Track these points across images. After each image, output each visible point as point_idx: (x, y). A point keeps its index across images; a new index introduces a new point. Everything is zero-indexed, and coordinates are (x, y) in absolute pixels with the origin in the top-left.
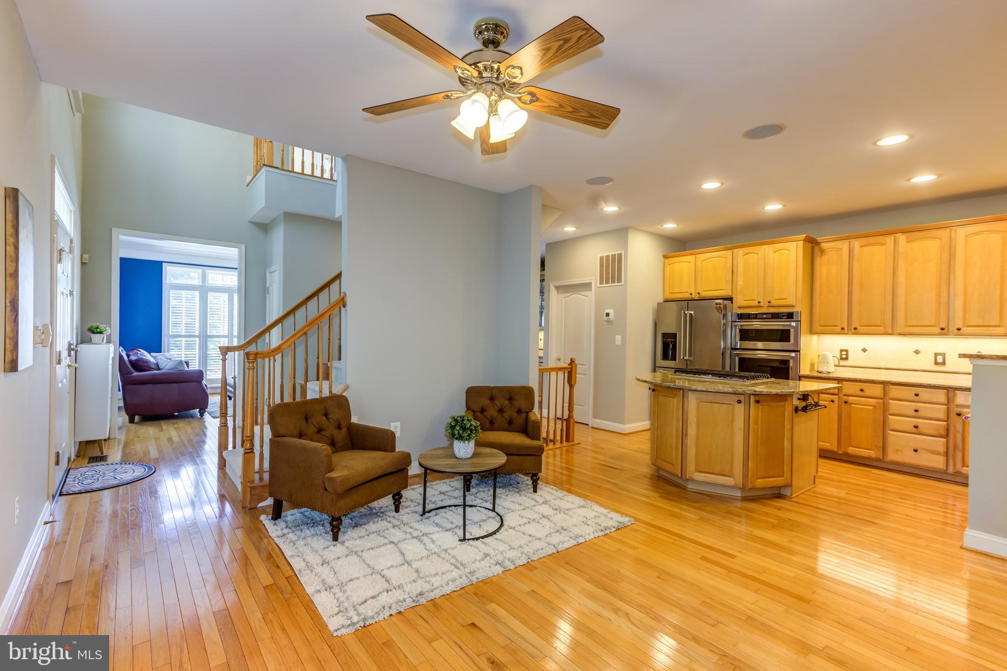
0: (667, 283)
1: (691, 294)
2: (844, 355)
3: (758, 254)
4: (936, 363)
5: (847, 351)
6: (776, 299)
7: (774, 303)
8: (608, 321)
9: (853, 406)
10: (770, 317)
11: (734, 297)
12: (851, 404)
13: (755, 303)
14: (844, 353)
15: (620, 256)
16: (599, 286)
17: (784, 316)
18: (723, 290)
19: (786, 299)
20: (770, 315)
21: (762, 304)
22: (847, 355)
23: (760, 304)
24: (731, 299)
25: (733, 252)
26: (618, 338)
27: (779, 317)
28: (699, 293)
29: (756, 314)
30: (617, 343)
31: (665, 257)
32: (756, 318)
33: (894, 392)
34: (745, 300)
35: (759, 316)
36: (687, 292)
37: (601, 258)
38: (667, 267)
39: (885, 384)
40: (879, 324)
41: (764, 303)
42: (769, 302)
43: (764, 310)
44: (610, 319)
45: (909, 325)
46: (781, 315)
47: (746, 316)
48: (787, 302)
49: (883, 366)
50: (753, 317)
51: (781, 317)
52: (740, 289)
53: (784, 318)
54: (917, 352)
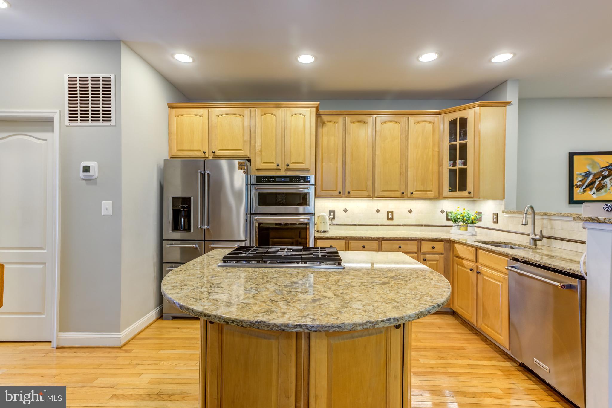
0: (174, 137)
1: (204, 153)
3: (275, 116)
4: (389, 219)
5: (334, 212)
6: (293, 163)
7: (292, 166)
8: (88, 180)
10: (289, 181)
11: (252, 158)
13: (274, 166)
14: (332, 214)
15: (107, 82)
16: (67, 123)
17: (301, 179)
18: (241, 150)
19: (302, 163)
20: (289, 178)
21: (280, 167)
22: (334, 215)
23: (279, 167)
24: (249, 160)
25: (250, 110)
26: (107, 206)
27: (296, 180)
28: (214, 152)
29: (275, 177)
30: (104, 212)
31: (171, 106)
32: (275, 181)
33: (386, 246)
34: (264, 163)
35: (277, 180)
36: (200, 150)
37: (72, 82)
38: (174, 119)
39: (379, 240)
40: (364, 189)
41: (283, 167)
42: (288, 165)
43: (283, 173)
44: (92, 176)
45: (383, 190)
46: (298, 179)
47: (265, 179)
48: (304, 166)
49: (358, 223)
50: (273, 180)
51: (298, 181)
52: (258, 151)
53: (301, 182)
54: (378, 211)
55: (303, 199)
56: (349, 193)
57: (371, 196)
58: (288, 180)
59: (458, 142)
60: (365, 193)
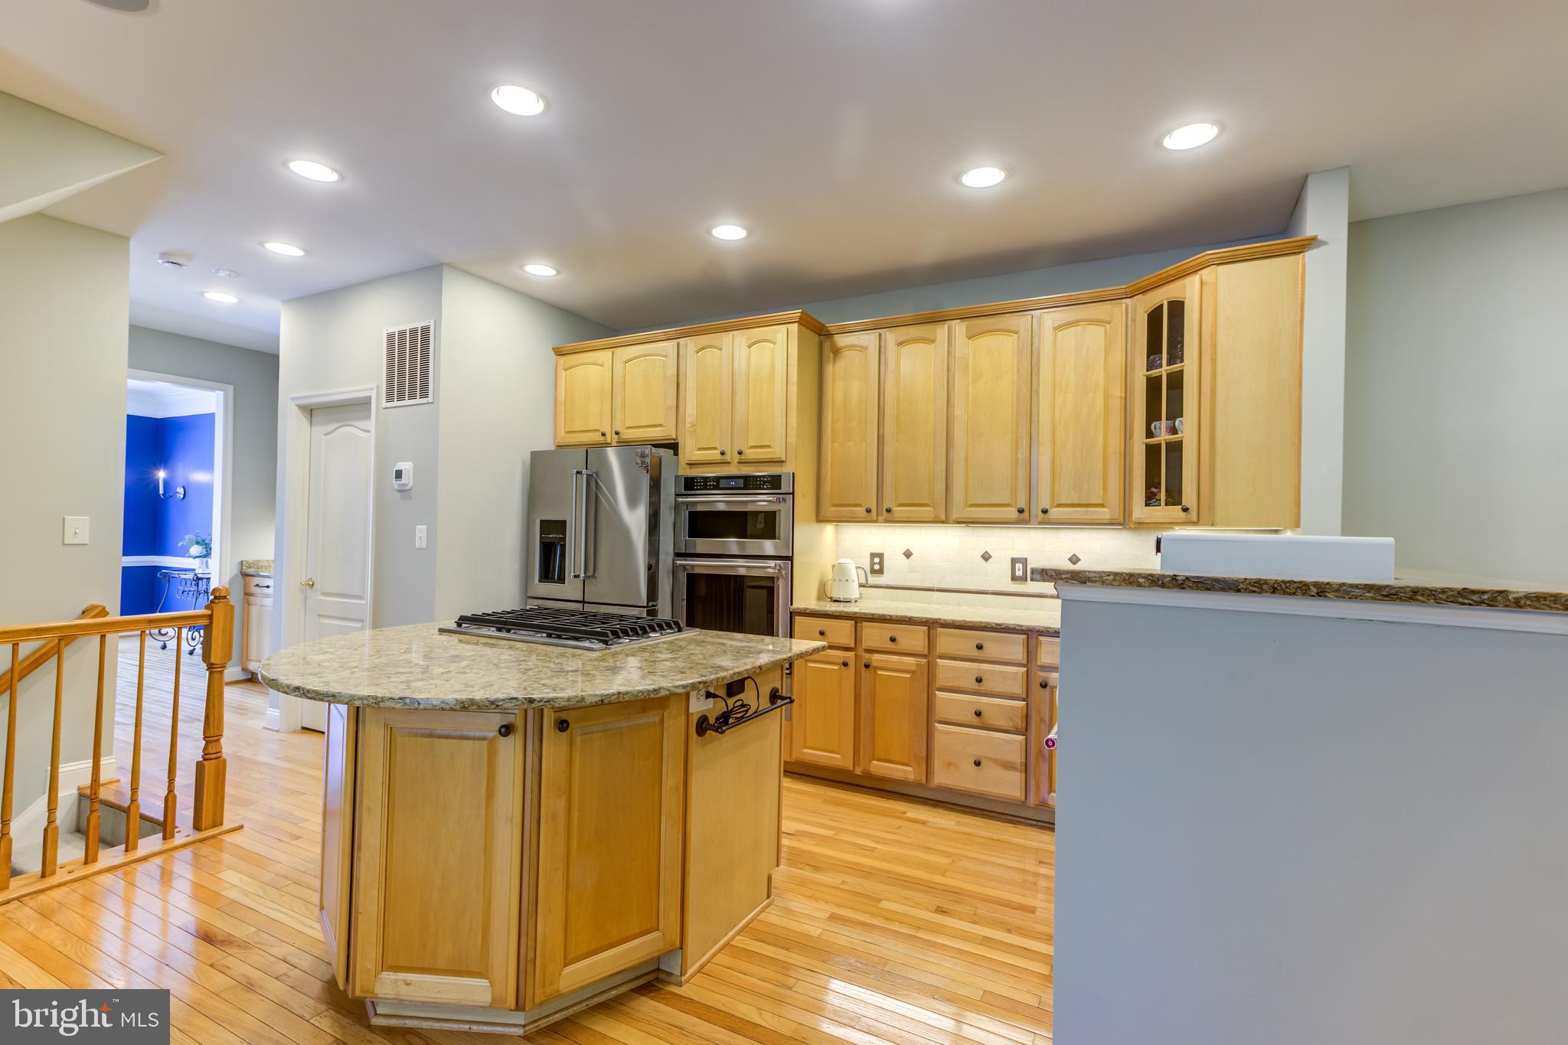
0: (561, 408)
1: (603, 434)
2: (877, 563)
3: (721, 349)
4: (1014, 578)
5: (881, 556)
6: (751, 447)
7: (751, 454)
8: (403, 491)
9: (879, 672)
10: (742, 485)
11: (680, 441)
12: (876, 668)
13: (715, 455)
14: (877, 560)
15: (426, 330)
16: (384, 404)
17: (765, 482)
18: (661, 425)
19: (769, 446)
20: (742, 480)
21: (728, 458)
22: (881, 563)
23: (724, 457)
24: (673, 447)
25: (678, 343)
26: (421, 530)
27: (757, 485)
28: (617, 433)
29: (718, 479)
30: (418, 545)
31: (559, 352)
32: (717, 487)
33: (946, 641)
34: (700, 449)
35: (723, 483)
36: (598, 430)
37: (390, 337)
38: (562, 375)
39: (932, 625)
40: (926, 502)
41: (732, 456)
42: (741, 453)
43: (731, 470)
44: (406, 485)
45: (972, 503)
46: (760, 481)
47: (700, 482)
48: (771, 452)
49: (936, 586)
50: (713, 485)
51: (760, 484)
52: (690, 425)
53: (765, 487)
54: (986, 557)
55: (767, 525)
56: (889, 511)
57: (943, 518)
58: (741, 483)
59: (1164, 370)
60: (927, 512)
